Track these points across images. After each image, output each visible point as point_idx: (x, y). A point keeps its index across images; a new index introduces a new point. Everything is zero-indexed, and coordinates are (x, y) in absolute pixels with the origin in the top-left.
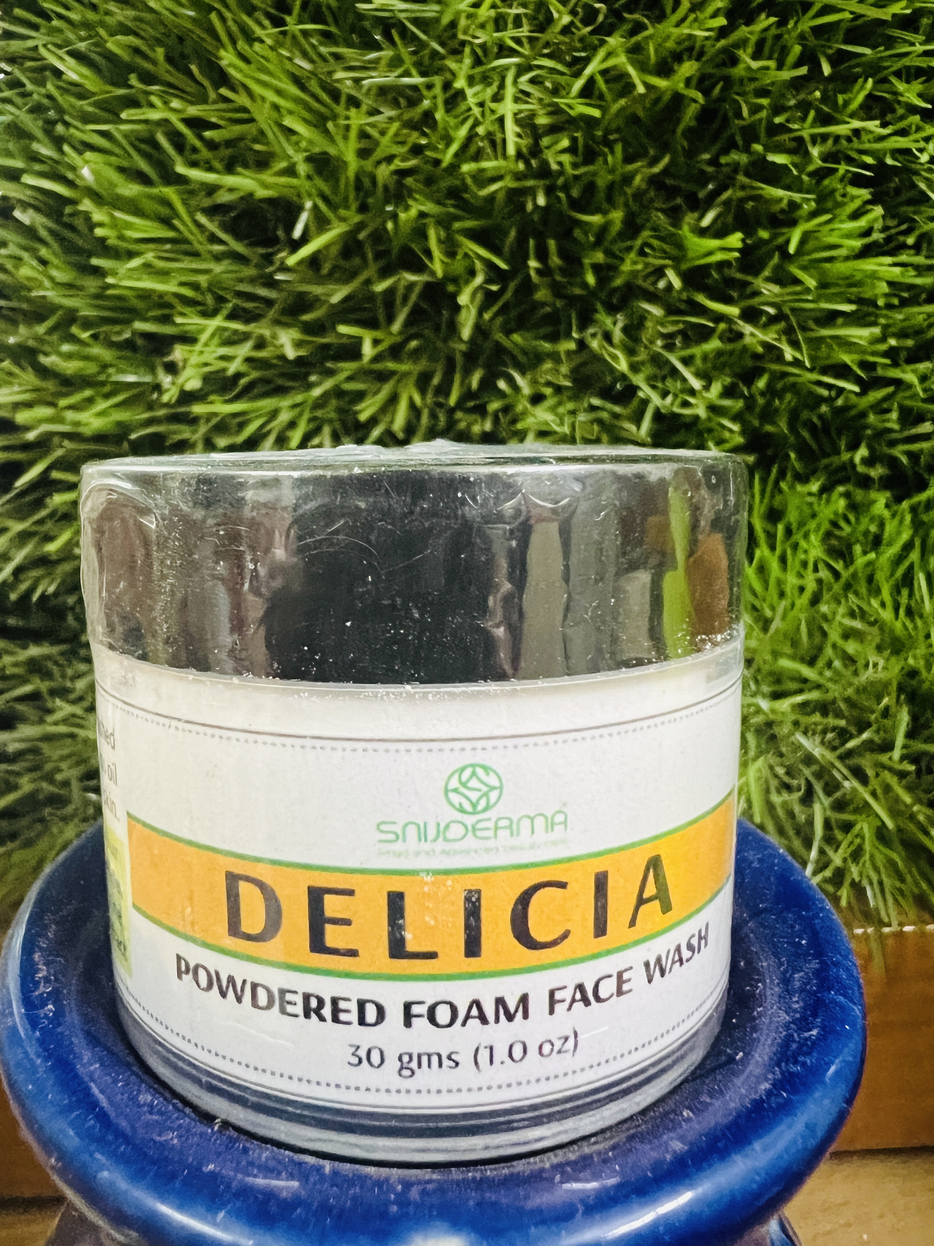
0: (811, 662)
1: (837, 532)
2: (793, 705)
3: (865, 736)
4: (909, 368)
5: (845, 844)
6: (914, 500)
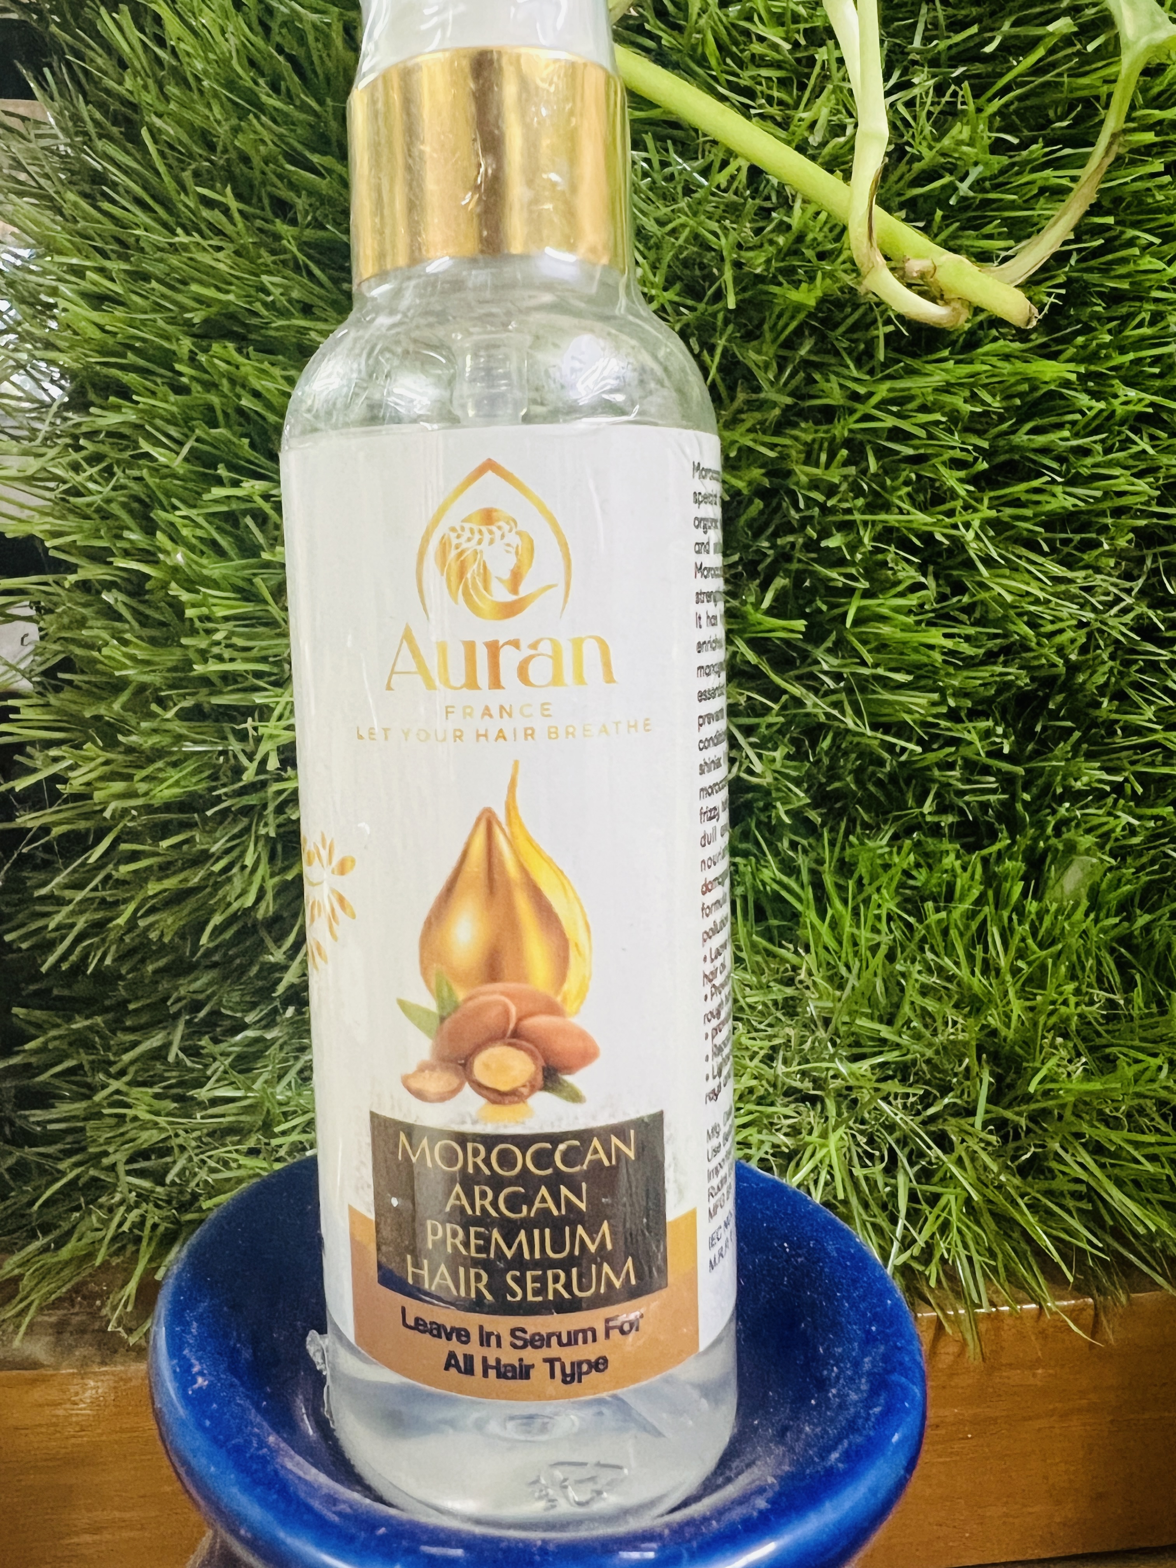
1: (911, 882)
2: (873, 1067)
3: (946, 1101)
4: (970, 725)
5: (931, 1218)
6: (985, 852)
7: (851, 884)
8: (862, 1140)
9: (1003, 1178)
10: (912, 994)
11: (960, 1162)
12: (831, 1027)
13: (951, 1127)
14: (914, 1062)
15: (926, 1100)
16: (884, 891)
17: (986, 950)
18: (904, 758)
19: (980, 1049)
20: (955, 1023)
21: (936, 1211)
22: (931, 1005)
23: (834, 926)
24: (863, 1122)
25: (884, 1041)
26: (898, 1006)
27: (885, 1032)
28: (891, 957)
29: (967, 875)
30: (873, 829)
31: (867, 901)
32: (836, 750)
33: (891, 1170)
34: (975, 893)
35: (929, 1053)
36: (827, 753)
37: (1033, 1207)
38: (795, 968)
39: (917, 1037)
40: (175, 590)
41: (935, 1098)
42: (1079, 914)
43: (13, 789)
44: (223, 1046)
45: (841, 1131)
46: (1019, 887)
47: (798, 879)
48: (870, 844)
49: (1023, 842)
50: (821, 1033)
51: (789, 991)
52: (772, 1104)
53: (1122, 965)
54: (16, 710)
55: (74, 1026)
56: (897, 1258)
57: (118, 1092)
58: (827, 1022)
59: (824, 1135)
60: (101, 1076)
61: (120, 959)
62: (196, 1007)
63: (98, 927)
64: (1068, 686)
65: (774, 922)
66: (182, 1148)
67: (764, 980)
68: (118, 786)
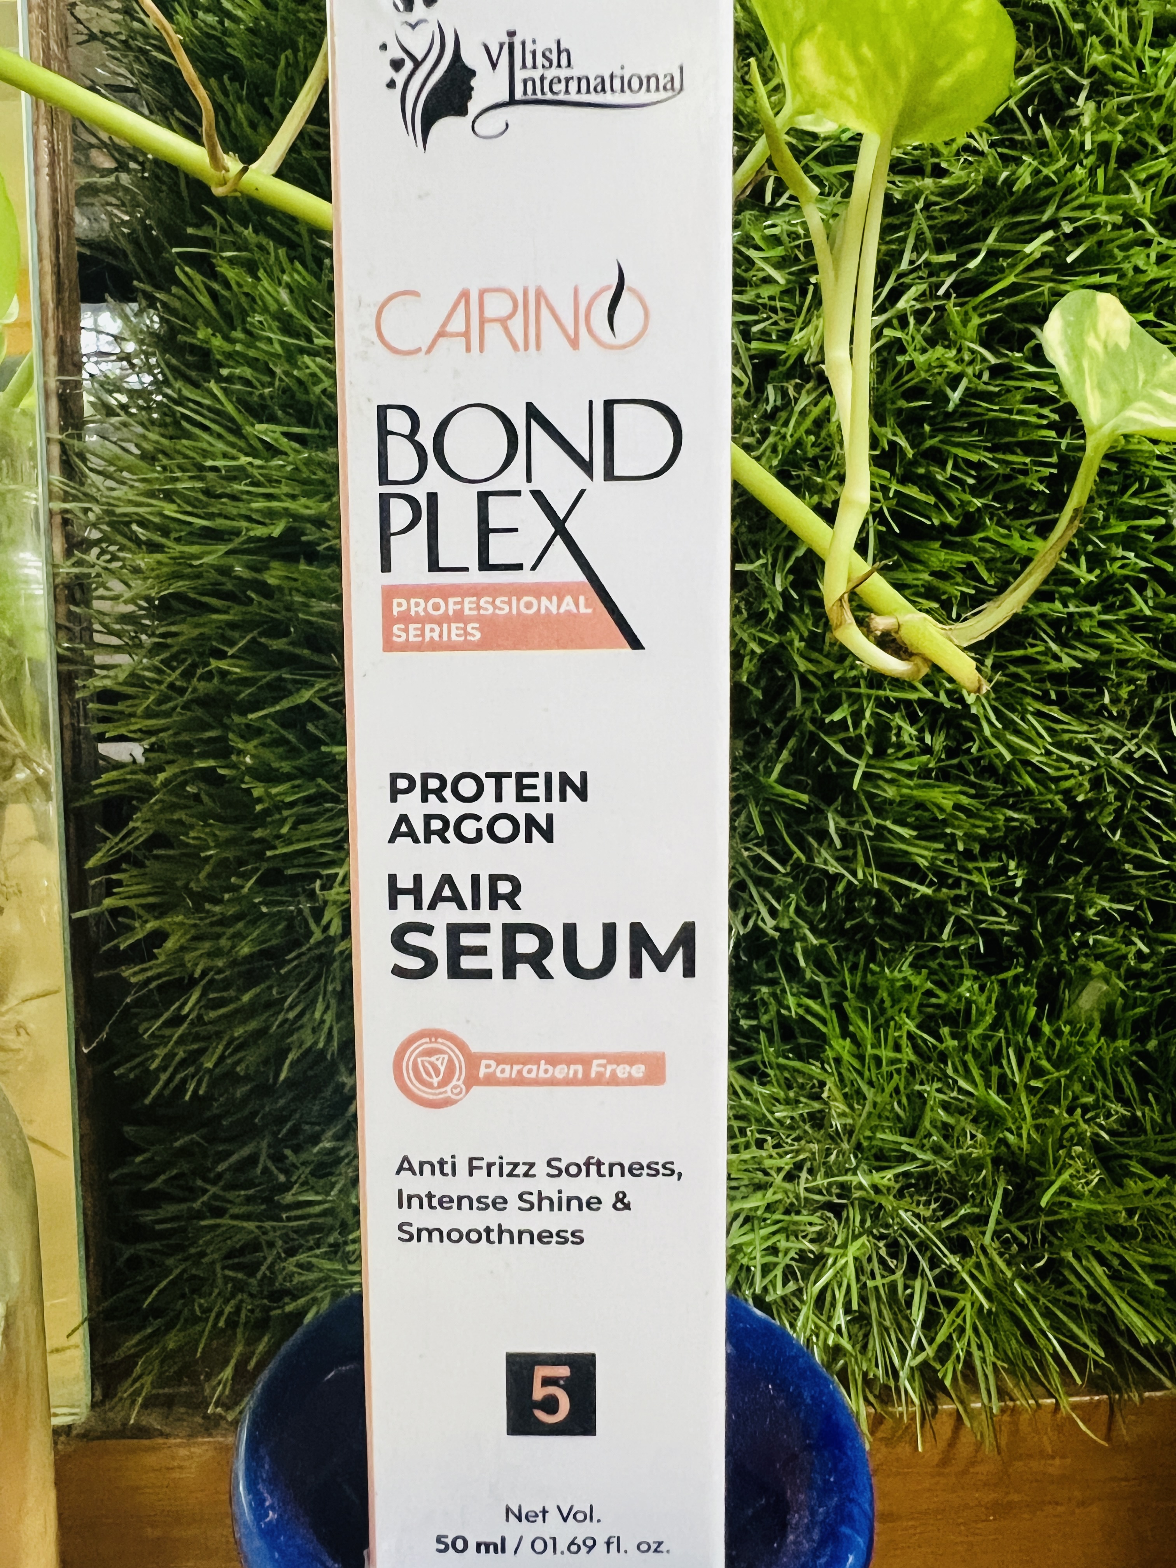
0: (912, 1135)
2: (896, 1176)
3: (962, 1212)
4: (981, 865)
5: (948, 1321)
6: (1002, 976)
7: (870, 1008)
9: (1016, 1285)
10: (933, 1109)
12: (854, 1141)
13: (970, 1233)
14: (934, 1173)
16: (904, 1014)
17: (1002, 1069)
19: (997, 1162)
20: (973, 1137)
21: (953, 1315)
22: (950, 1119)
23: (856, 1043)
25: (904, 1153)
26: (920, 1117)
27: (905, 1144)
29: (983, 998)
31: (886, 1024)
34: (989, 1019)
35: (948, 1165)
36: (843, 896)
37: (1047, 1316)
39: (937, 1150)
42: (1092, 1037)
45: (864, 1239)
46: (1033, 1011)
47: (823, 1003)
49: (1039, 964)
50: (845, 1146)
51: (817, 1106)
52: (798, 1213)
53: (1140, 1077)
55: (177, 1144)
56: (913, 1361)
57: (215, 1197)
58: (851, 1133)
59: (844, 1246)
60: (199, 1183)
61: (212, 1085)
62: (281, 1120)
65: (802, 1041)
66: (271, 1245)
68: (207, 945)
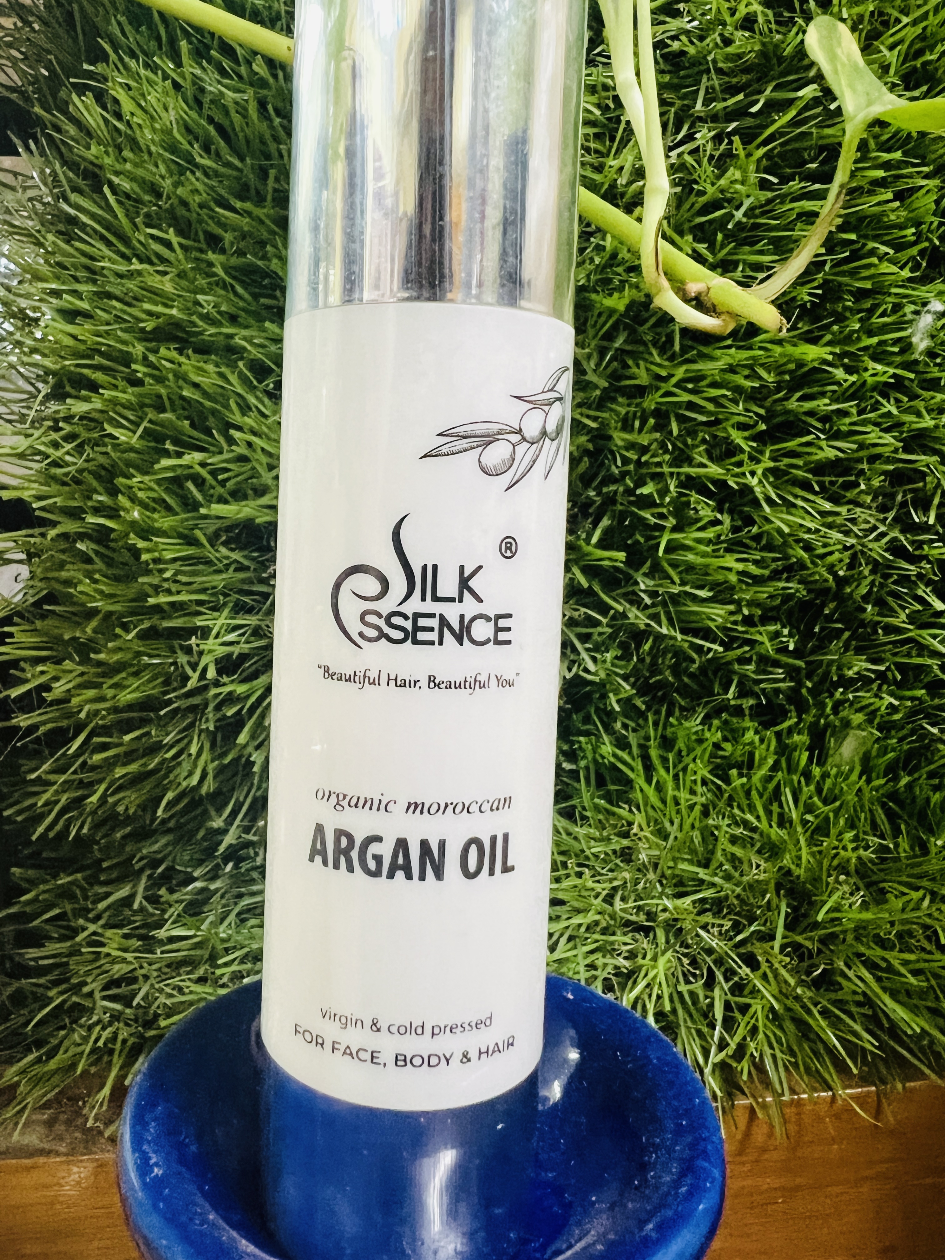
1: (721, 753)
2: (694, 902)
3: (752, 928)
4: (762, 629)
5: (742, 1025)
6: (778, 728)
7: (671, 756)
8: (686, 961)
9: (799, 991)
10: (724, 843)
11: (765, 977)
12: (659, 871)
13: (758, 949)
14: (727, 897)
15: (737, 928)
16: (698, 761)
17: (781, 806)
18: (710, 655)
19: (778, 887)
20: (758, 866)
21: (747, 1018)
22: (738, 851)
23: (659, 788)
24: (688, 947)
25: (702, 882)
26: (712, 852)
27: (702, 873)
28: (705, 813)
29: (764, 746)
30: (688, 712)
31: (685, 769)
32: (655, 652)
33: (710, 984)
34: (770, 762)
35: (738, 890)
36: (648, 654)
37: (824, 1013)
38: (630, 824)
39: (728, 877)
40: (133, 539)
41: (744, 926)
42: (854, 777)
43: (9, 696)
44: (175, 896)
45: (669, 954)
46: (805, 755)
47: (630, 753)
48: (686, 724)
49: (809, 718)
50: (651, 876)
51: (625, 842)
52: (614, 934)
53: (891, 816)
54: (11, 635)
55: (60, 882)
56: (715, 1057)
57: (94, 933)
58: (656, 866)
59: (655, 959)
60: (81, 921)
61: (95, 827)
62: (154, 863)
63: (77, 803)
64: (839, 597)
65: (613, 787)
66: (146, 977)
67: (605, 833)
68: (91, 693)
